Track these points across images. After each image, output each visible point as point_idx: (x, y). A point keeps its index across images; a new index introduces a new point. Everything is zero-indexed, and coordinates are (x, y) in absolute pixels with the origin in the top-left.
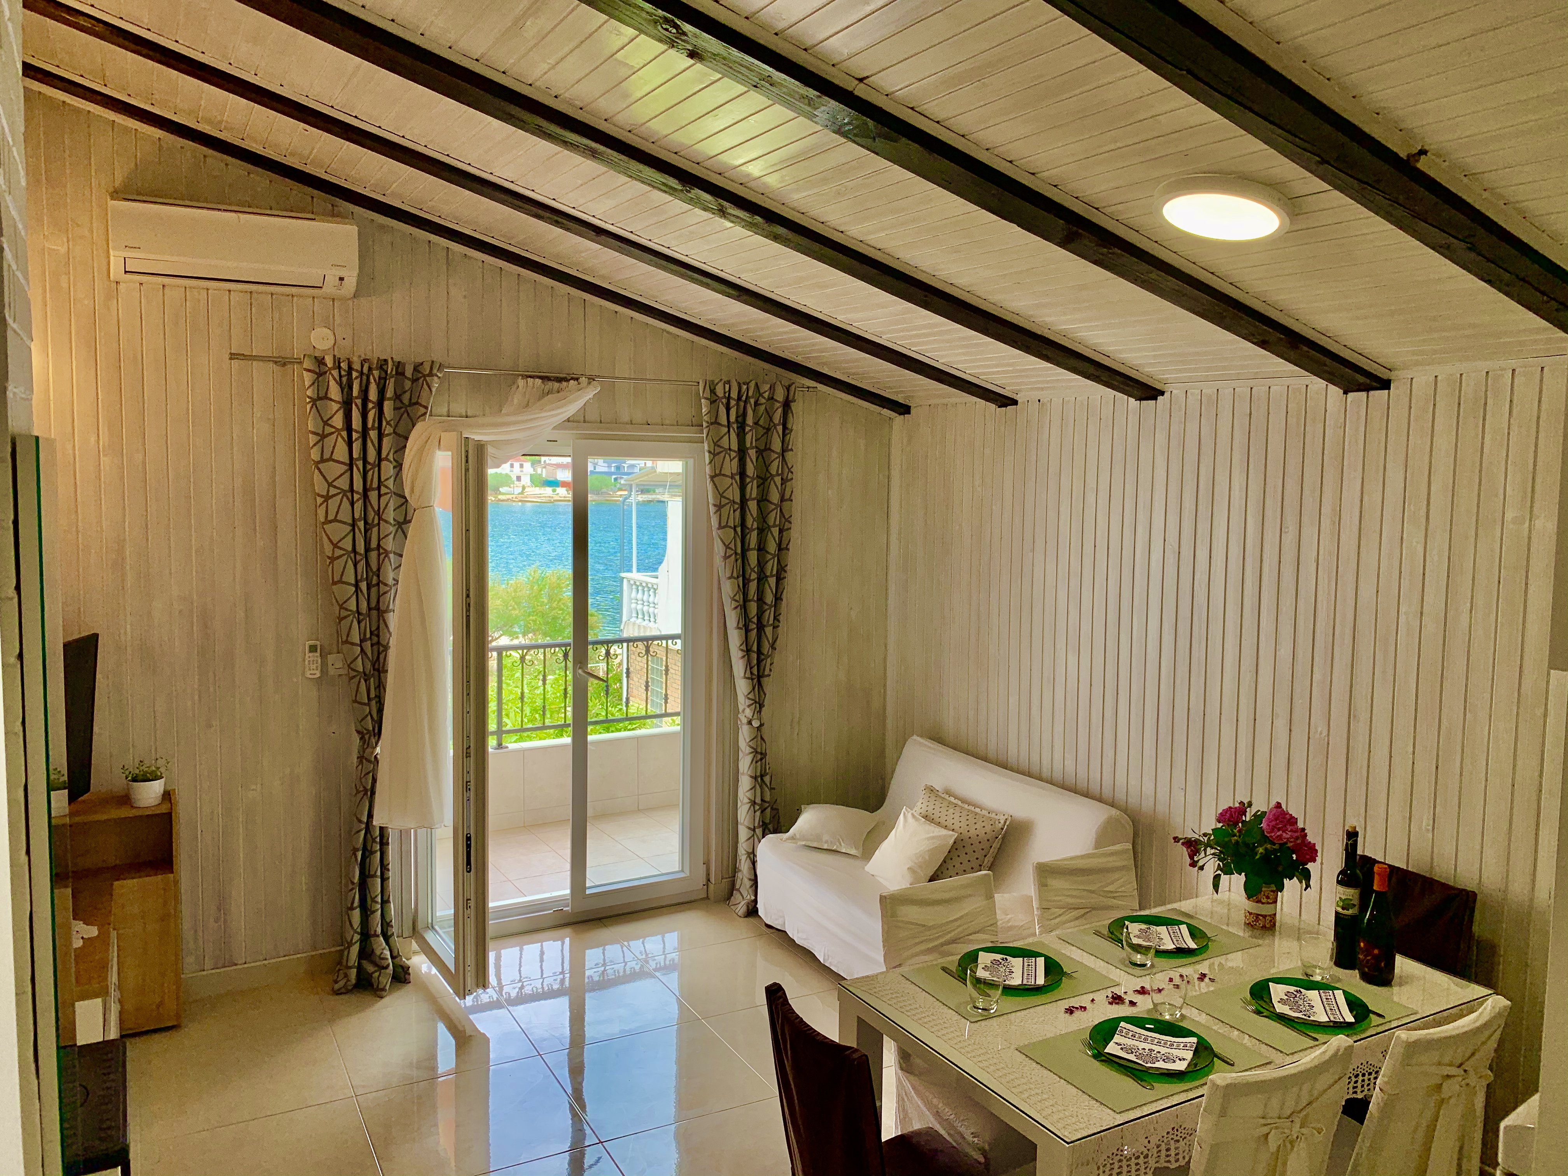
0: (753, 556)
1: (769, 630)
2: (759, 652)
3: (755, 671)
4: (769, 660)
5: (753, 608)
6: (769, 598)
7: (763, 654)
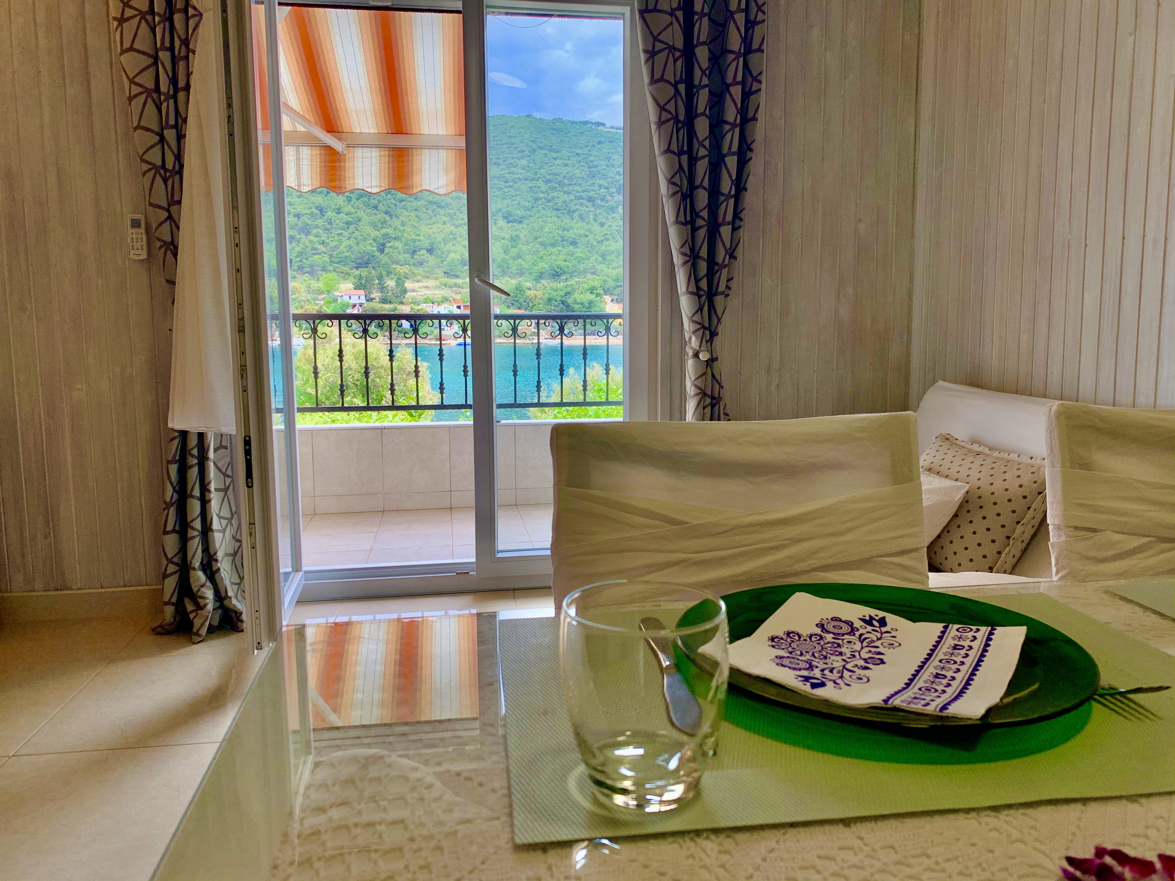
0: (702, 127)
1: (725, 231)
2: (711, 260)
3: (704, 284)
4: (725, 271)
5: (702, 198)
6: (726, 185)
7: (717, 264)
